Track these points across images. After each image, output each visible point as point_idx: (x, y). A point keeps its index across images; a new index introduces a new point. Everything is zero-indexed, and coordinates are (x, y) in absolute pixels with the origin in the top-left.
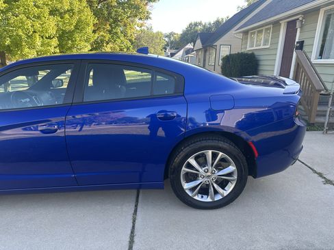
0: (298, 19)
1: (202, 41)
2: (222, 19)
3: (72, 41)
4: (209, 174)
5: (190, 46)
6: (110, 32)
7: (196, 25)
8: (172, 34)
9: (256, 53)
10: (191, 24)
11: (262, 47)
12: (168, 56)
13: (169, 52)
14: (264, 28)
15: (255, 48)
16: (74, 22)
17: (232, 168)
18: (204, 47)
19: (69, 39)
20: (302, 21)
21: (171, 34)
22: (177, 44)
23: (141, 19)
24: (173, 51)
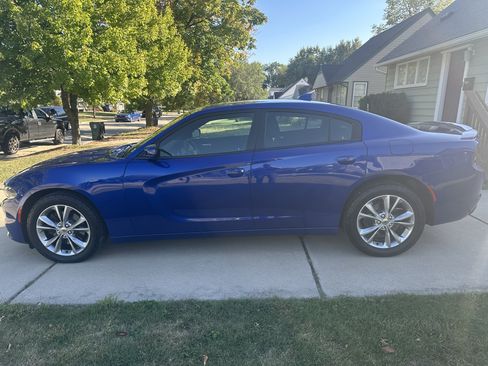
0: (466, 49)
1: (326, 76)
2: (349, 43)
3: (161, 81)
4: (386, 220)
5: (303, 82)
6: (201, 66)
7: (310, 51)
8: (274, 65)
9: (408, 93)
10: (302, 51)
11: (416, 85)
12: (271, 98)
13: (270, 91)
14: (418, 60)
15: (405, 86)
16: (165, 55)
17: (410, 213)
18: (328, 85)
19: (157, 79)
20: (471, 52)
21: (272, 65)
22: (281, 79)
23: (241, 48)
24: (278, 90)
